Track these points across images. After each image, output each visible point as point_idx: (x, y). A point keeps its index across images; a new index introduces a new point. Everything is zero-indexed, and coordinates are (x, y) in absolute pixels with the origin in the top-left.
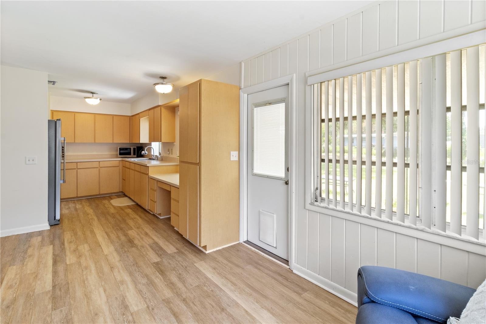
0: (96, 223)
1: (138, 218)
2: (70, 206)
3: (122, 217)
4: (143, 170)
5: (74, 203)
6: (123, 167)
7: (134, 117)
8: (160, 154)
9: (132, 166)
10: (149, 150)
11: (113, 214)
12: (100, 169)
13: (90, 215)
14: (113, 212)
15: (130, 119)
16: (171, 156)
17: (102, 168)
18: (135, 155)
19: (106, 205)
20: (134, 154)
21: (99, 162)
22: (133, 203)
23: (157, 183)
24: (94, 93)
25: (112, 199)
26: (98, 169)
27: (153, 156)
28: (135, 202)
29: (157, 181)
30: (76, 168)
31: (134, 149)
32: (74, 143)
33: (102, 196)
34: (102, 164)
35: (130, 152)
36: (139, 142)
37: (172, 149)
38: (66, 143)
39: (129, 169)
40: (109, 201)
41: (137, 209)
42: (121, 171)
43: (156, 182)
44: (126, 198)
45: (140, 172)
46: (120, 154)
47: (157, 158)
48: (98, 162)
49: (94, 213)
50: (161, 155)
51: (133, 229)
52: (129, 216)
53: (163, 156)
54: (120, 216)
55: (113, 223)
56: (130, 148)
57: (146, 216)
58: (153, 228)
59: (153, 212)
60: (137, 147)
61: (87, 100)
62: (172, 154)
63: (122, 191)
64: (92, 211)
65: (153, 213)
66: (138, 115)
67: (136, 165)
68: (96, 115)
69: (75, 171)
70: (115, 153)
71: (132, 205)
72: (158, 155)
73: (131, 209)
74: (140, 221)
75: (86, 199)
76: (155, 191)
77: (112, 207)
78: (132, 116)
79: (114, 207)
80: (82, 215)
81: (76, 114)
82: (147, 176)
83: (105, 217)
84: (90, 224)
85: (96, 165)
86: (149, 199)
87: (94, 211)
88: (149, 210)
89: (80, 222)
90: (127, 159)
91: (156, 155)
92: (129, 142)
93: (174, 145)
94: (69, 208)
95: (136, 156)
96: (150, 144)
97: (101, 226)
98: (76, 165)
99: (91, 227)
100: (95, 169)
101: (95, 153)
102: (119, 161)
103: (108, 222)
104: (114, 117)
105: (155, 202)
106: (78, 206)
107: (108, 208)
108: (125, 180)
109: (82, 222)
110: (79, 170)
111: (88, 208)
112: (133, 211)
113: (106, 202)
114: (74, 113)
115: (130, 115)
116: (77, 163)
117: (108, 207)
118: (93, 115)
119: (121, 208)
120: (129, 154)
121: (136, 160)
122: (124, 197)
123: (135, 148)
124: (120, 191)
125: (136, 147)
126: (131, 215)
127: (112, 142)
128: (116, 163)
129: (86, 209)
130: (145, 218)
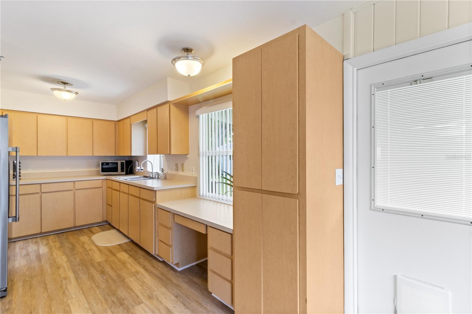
0: (72, 288)
1: (142, 271)
2: (30, 249)
3: (116, 271)
4: (145, 194)
5: (36, 242)
6: (108, 188)
7: (122, 122)
8: (163, 170)
9: (124, 188)
10: (145, 165)
11: (99, 263)
12: (75, 192)
13: (62, 270)
14: (100, 261)
15: (115, 124)
16: (180, 173)
17: (78, 191)
18: (124, 171)
19: (86, 246)
20: (122, 170)
21: (74, 182)
22: (127, 241)
23: (174, 216)
24: (67, 84)
25: (94, 233)
26: (72, 192)
27: (151, 172)
28: (129, 238)
29: (174, 214)
30: (39, 191)
31: (122, 164)
32: (37, 157)
33: (78, 229)
34: (78, 186)
35: (116, 166)
36: (130, 155)
37: (182, 165)
38: (20, 156)
39: (119, 191)
40: (90, 238)
41: (136, 252)
42: (105, 193)
43: (170, 216)
44: (113, 231)
45: (139, 198)
46: (103, 170)
47: (157, 177)
48: (72, 183)
49: (68, 263)
50: (165, 172)
51: (142, 303)
52: (127, 268)
53: (166, 173)
54: (112, 268)
55: (102, 287)
56: (117, 163)
57: (154, 267)
58: (176, 297)
59: (162, 258)
60: (126, 161)
61: (56, 93)
62: (183, 171)
63: (106, 220)
64: (64, 258)
65: (162, 260)
66: (129, 119)
67: (130, 186)
68: (69, 119)
69: (38, 196)
70: (95, 169)
71: (125, 243)
72: (160, 172)
73: (126, 251)
74: (148, 279)
75: (55, 236)
76: (170, 229)
77: (95, 249)
78: (119, 121)
79: (100, 249)
80: (49, 270)
81: (39, 116)
82: (154, 205)
83: (89, 273)
84: (64, 293)
85: (70, 186)
86: (157, 239)
87: (68, 258)
88: (158, 255)
89: (46, 289)
90: (114, 178)
91: (156, 173)
92: (114, 155)
93: (187, 158)
94: (28, 254)
95: (124, 173)
96: (144, 157)
97: (82, 295)
98: (40, 187)
99: (65, 299)
100: (68, 192)
101: (67, 170)
102: (102, 180)
103: (94, 286)
104: (94, 121)
105: (170, 246)
106: (43, 249)
107: (90, 253)
108: (111, 206)
109: (48, 286)
110: (43, 195)
111: (58, 252)
112: (131, 256)
113: (84, 238)
114: (35, 115)
115: (116, 120)
116: (41, 184)
117: (91, 250)
118: (64, 118)
119: (111, 251)
120: (115, 170)
121: (128, 179)
122: (109, 229)
123: (124, 163)
124: (104, 220)
125: (124, 161)
126: (129, 266)
127: (92, 155)
128: (98, 184)
129: (54, 254)
130: (154, 270)
